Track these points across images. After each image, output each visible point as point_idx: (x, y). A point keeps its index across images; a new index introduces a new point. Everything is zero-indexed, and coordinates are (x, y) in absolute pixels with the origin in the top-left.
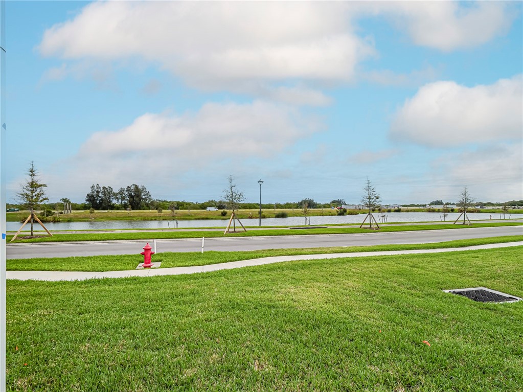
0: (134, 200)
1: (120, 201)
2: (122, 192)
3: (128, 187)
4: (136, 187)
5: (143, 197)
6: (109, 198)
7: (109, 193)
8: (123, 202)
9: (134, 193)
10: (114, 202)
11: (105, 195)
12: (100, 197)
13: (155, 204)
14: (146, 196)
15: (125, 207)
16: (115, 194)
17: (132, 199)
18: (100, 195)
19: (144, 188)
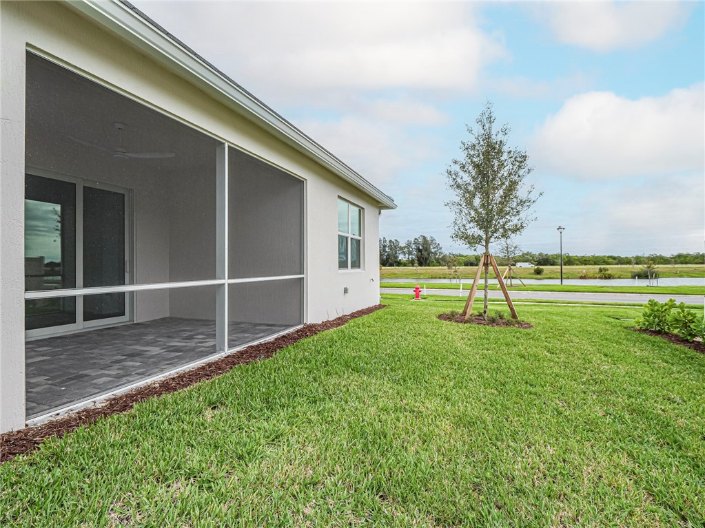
0: (422, 254)
1: (407, 255)
2: (408, 245)
3: (416, 239)
4: (425, 238)
5: (433, 251)
6: (396, 253)
7: (395, 247)
8: (410, 257)
9: (422, 246)
10: (401, 257)
11: (391, 249)
12: (386, 252)
13: (448, 259)
14: (436, 250)
15: (412, 263)
16: (401, 248)
17: (420, 253)
18: (387, 249)
19: (433, 240)
